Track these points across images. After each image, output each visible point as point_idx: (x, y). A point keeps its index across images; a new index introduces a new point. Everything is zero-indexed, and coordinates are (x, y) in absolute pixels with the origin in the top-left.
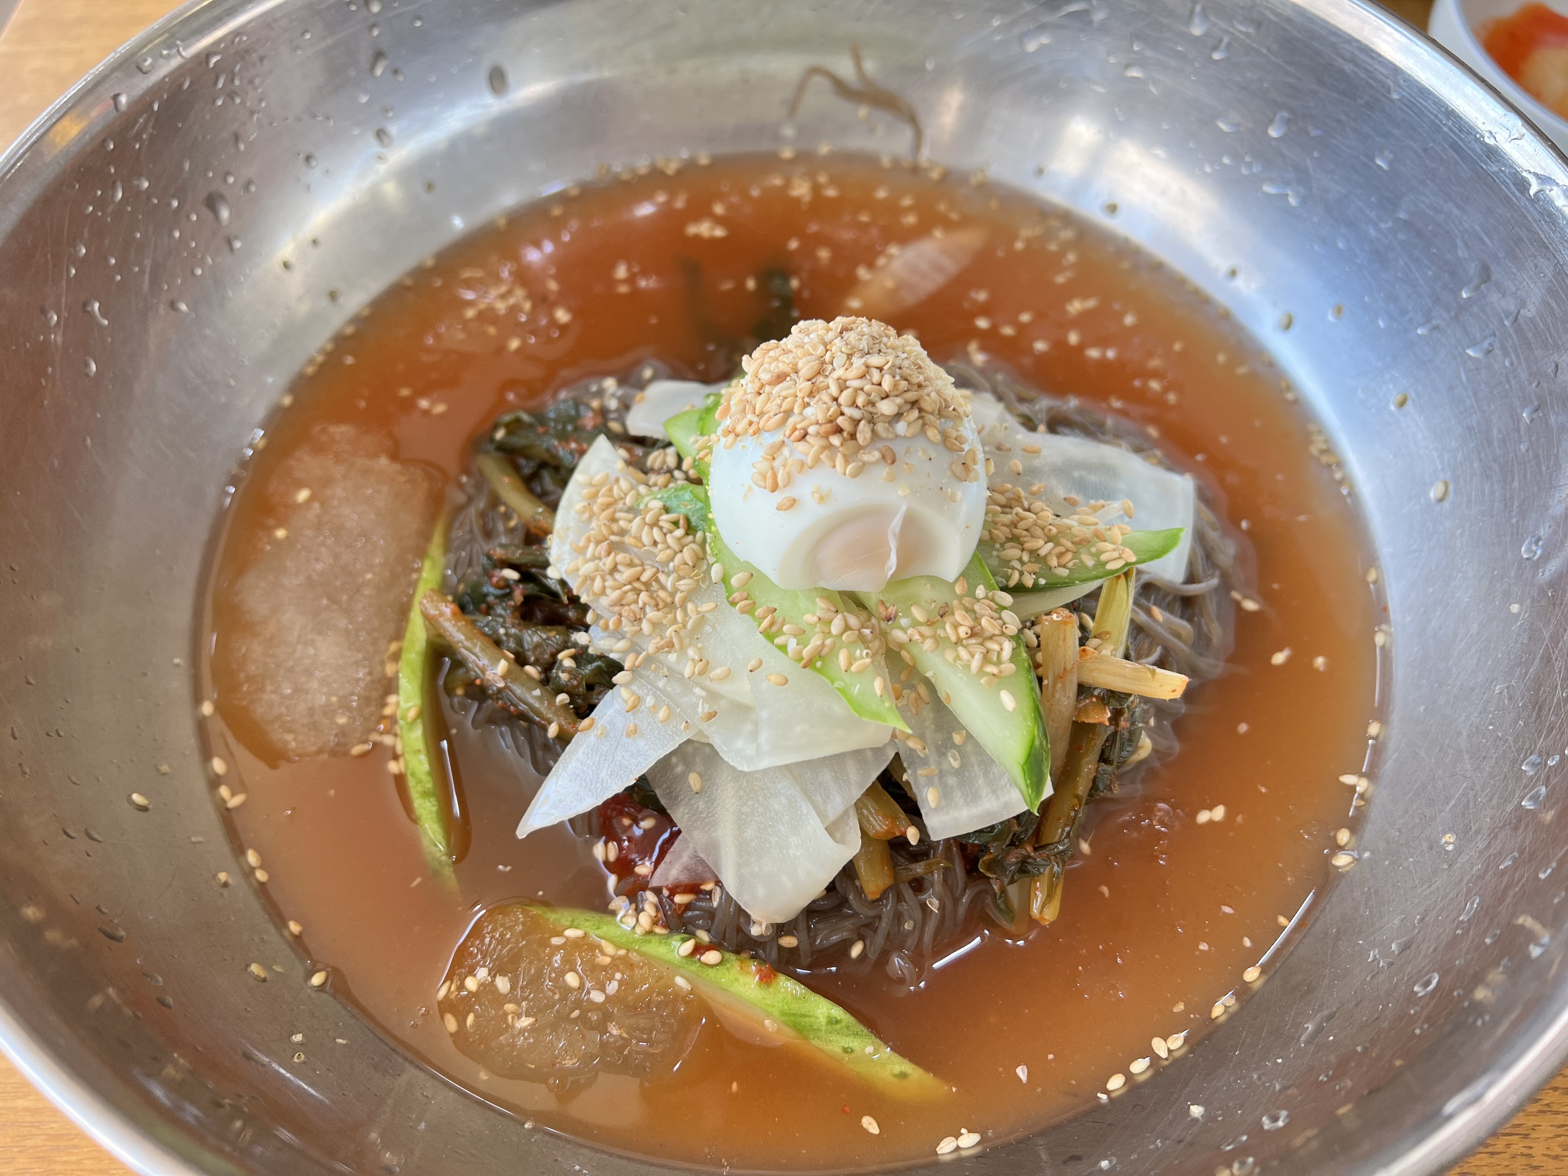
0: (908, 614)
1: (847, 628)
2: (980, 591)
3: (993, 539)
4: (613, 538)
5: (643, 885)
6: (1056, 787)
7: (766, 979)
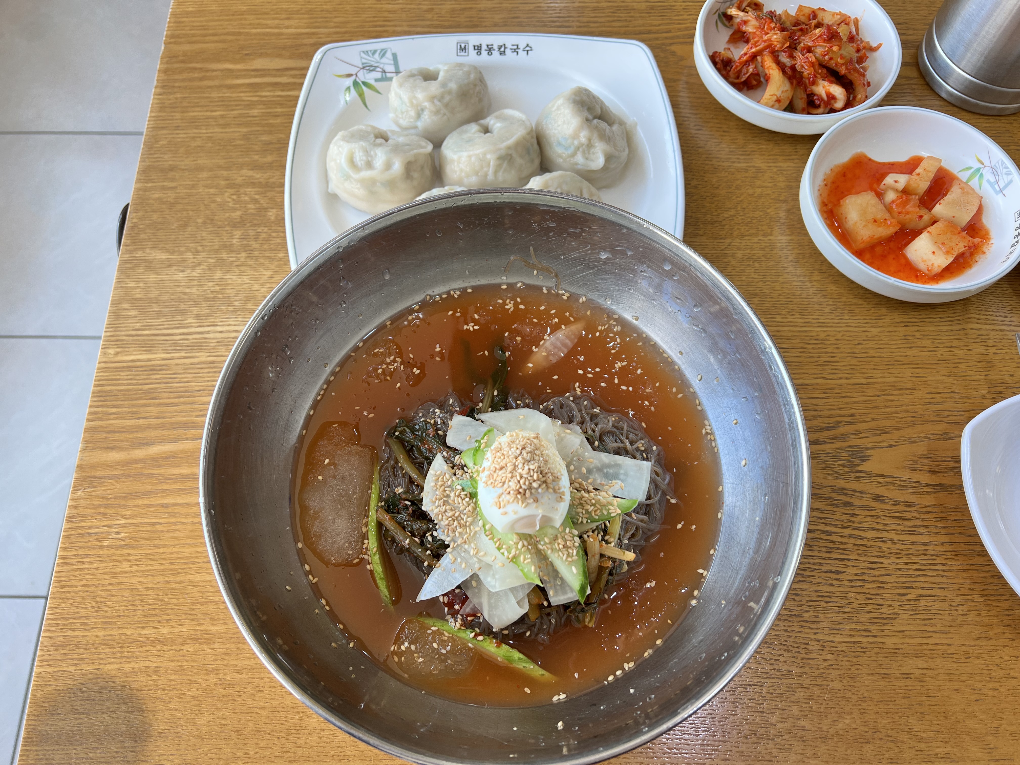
0: (543, 540)
1: (524, 546)
2: (567, 530)
3: (573, 504)
4: (445, 499)
5: (457, 612)
6: (591, 590)
7: (498, 646)
